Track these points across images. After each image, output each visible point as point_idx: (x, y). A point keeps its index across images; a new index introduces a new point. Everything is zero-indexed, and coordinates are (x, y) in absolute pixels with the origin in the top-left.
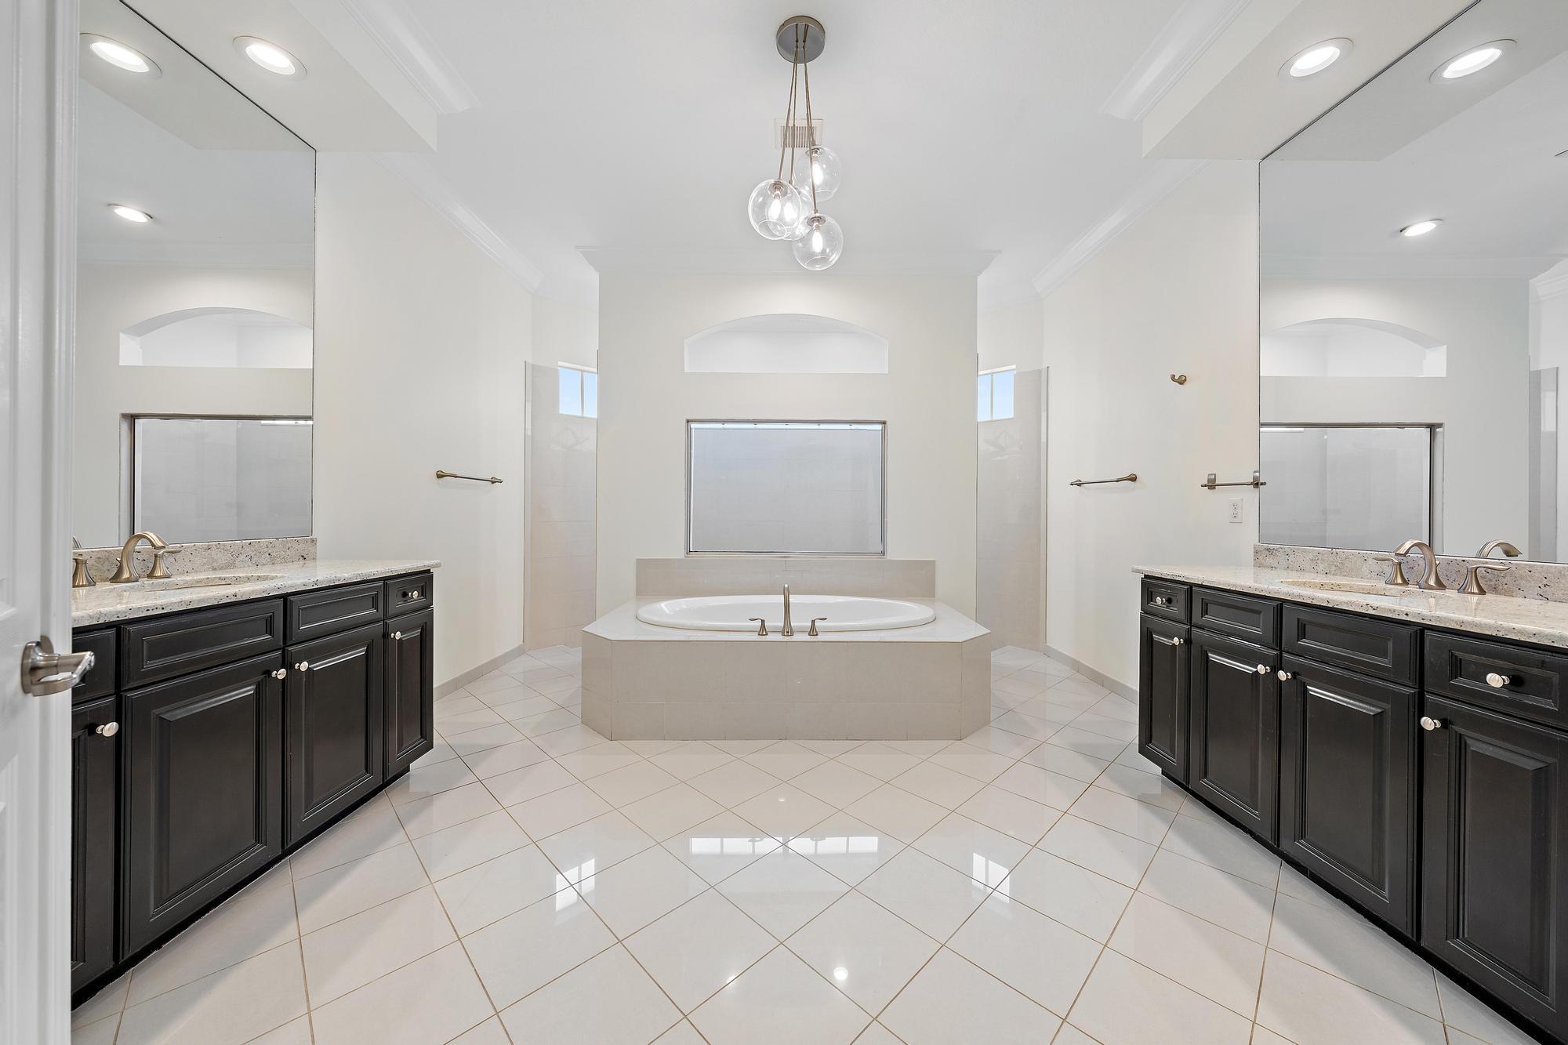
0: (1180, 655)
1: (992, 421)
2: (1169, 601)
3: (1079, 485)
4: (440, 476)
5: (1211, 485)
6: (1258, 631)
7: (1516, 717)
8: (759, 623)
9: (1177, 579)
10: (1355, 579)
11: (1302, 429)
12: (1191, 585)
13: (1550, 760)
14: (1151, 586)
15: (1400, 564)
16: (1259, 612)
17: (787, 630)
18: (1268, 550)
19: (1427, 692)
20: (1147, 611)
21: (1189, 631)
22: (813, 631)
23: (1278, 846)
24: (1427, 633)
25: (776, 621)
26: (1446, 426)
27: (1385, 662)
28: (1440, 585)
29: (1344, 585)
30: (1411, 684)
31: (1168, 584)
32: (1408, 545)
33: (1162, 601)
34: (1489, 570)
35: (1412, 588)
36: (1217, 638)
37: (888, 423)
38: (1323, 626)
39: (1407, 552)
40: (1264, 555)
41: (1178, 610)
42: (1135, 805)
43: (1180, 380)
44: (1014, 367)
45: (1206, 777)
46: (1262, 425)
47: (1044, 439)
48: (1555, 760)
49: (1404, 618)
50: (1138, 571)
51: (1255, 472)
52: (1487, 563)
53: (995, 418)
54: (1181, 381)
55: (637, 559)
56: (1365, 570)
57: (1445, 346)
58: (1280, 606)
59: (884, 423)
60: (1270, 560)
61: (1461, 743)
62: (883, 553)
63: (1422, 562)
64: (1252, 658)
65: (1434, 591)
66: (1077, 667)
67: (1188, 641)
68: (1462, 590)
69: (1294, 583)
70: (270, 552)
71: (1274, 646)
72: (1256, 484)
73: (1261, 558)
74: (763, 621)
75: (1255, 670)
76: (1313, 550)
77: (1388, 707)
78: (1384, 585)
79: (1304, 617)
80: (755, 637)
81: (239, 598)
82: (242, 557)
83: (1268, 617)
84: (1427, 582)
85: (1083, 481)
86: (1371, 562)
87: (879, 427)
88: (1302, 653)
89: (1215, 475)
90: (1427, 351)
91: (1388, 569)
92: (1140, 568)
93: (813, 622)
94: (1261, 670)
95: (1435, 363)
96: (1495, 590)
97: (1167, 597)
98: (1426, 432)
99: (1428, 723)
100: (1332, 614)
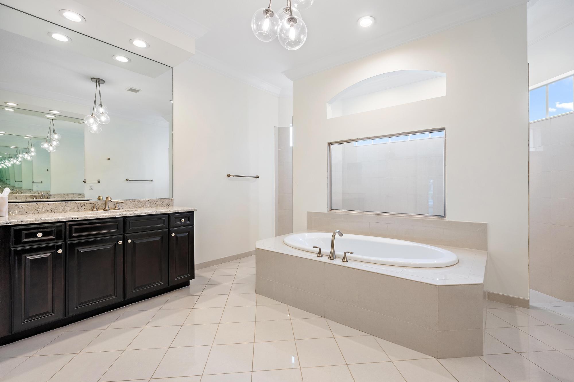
4: (228, 176)
8: (318, 249)
17: (332, 256)
22: (345, 259)
25: (326, 250)
55: (308, 212)
62: (444, 216)
70: (156, 203)
74: (320, 249)
80: (314, 257)
81: (104, 217)
82: (146, 204)
93: (345, 253)
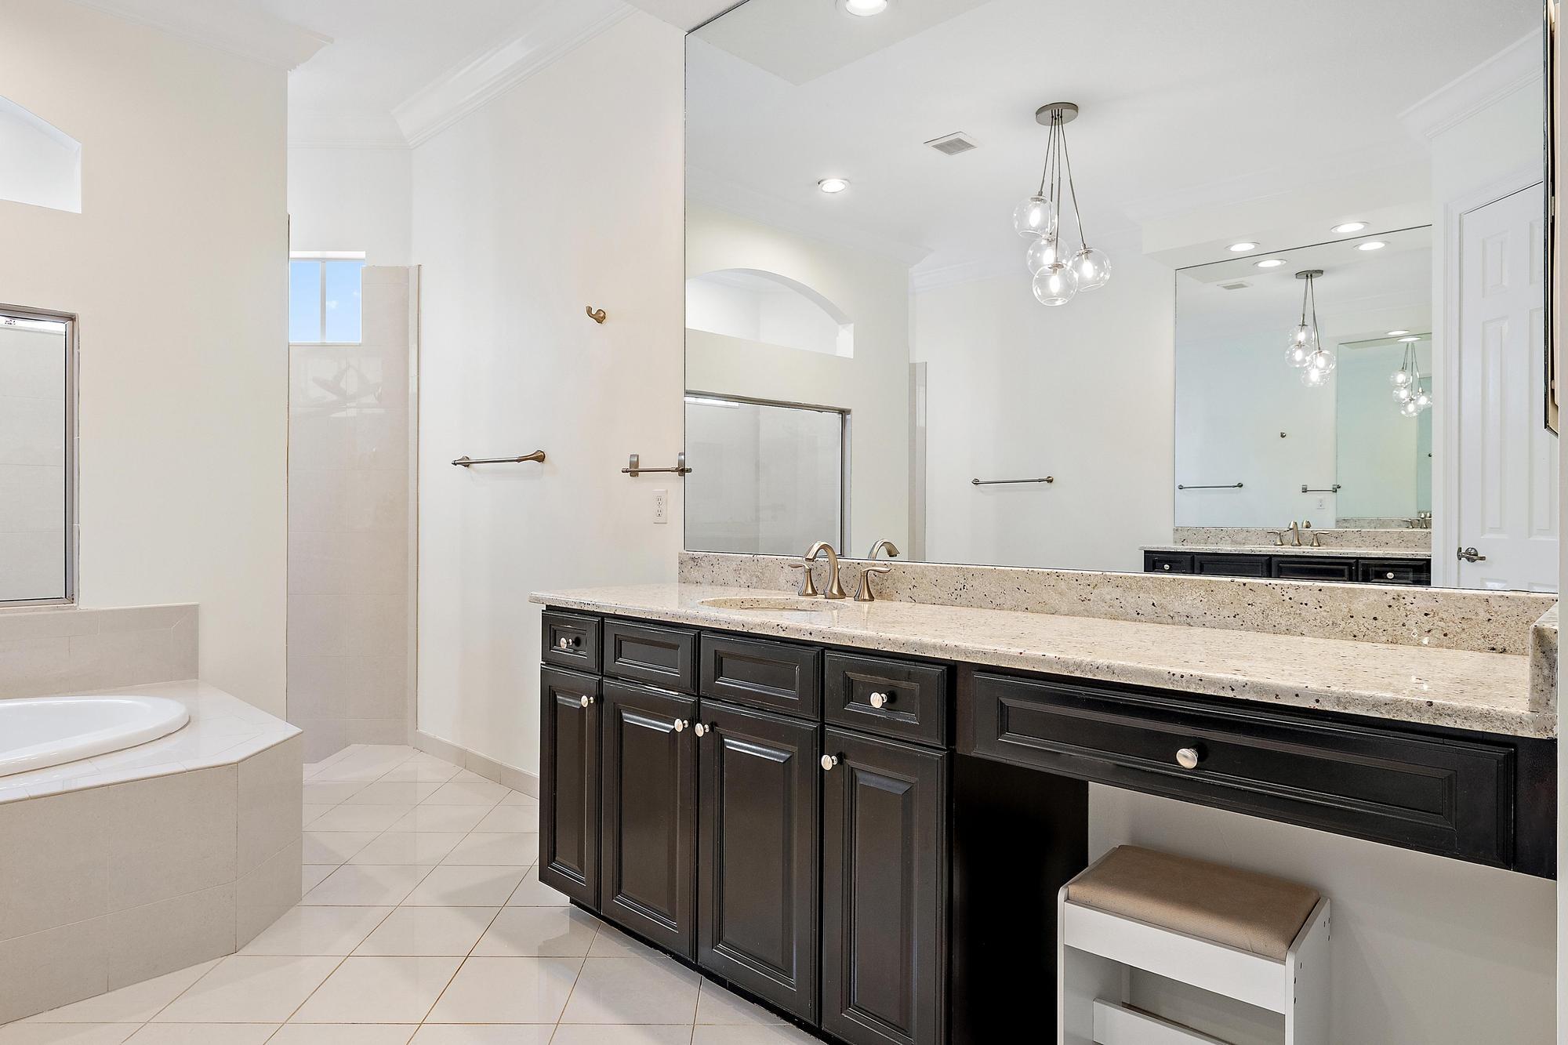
0: (588, 717)
1: (324, 345)
2: (577, 642)
3: (467, 465)
5: (634, 471)
6: (674, 673)
7: (890, 738)
9: (586, 609)
10: (773, 592)
11: (736, 404)
12: (603, 616)
13: (914, 780)
14: (556, 620)
15: (810, 569)
16: (676, 647)
18: (693, 559)
19: (828, 724)
20: (550, 660)
21: (600, 683)
23: (697, 962)
24: (827, 653)
26: (853, 412)
27: (792, 695)
28: (842, 594)
29: (762, 600)
30: (813, 717)
31: (576, 616)
32: (815, 549)
33: (568, 643)
34: (876, 573)
35: (820, 598)
36: (632, 688)
37: (81, 321)
38: (741, 657)
39: (815, 557)
40: (691, 567)
41: (586, 655)
42: (532, 967)
43: (597, 317)
44: (362, 255)
45: (620, 892)
46: (688, 393)
47: (413, 389)
48: (917, 779)
49: (807, 638)
50: (537, 600)
51: (680, 454)
52: (875, 565)
53: (328, 341)
54: (600, 318)
56: (782, 580)
57: (852, 325)
58: (698, 634)
59: (72, 318)
60: (695, 574)
61: (853, 779)
62: (69, 596)
63: (828, 568)
64: (667, 711)
65: (836, 601)
66: (464, 759)
67: (599, 699)
68: (857, 598)
69: (715, 604)
71: (692, 692)
72: (682, 471)
73: (685, 570)
75: (673, 727)
76: (737, 557)
77: (795, 749)
78: (796, 597)
79: (722, 648)
83: (684, 654)
84: (831, 590)
85: (473, 458)
86: (787, 569)
87: (60, 327)
88: (719, 695)
89: (638, 456)
90: (840, 327)
91: (801, 577)
92: (539, 594)
94: (678, 727)
95: (845, 343)
96: (881, 594)
97: (574, 637)
98: (838, 417)
99: (827, 762)
100: (750, 641)
